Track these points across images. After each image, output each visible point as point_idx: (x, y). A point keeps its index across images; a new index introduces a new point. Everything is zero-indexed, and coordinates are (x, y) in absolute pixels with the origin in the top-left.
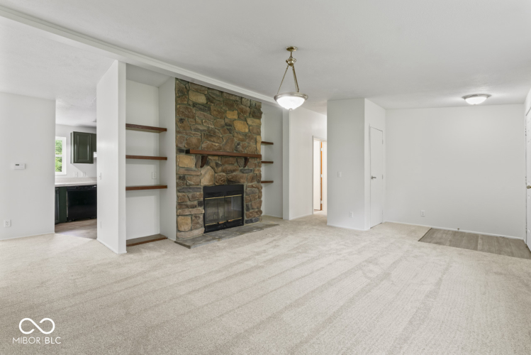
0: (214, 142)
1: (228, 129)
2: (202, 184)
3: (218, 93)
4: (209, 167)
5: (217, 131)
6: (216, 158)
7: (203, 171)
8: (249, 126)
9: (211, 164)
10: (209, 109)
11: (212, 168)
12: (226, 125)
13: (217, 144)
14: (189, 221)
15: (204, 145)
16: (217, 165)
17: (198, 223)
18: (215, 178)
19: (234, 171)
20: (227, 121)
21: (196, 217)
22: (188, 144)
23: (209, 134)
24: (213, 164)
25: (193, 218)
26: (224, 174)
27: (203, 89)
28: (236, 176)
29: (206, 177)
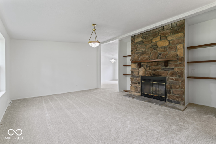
0: (144, 56)
1: (153, 48)
2: (139, 75)
3: (148, 33)
4: (143, 68)
5: (147, 51)
6: (146, 63)
7: (140, 69)
8: (169, 41)
9: (144, 66)
10: (143, 42)
11: (145, 68)
12: (152, 46)
13: (146, 57)
14: (134, 88)
15: (140, 58)
16: (147, 67)
17: (137, 90)
18: (146, 73)
19: (157, 69)
20: (152, 44)
21: (137, 88)
22: (134, 59)
23: (142, 53)
24: (145, 66)
25: (136, 88)
26: (151, 71)
27: (140, 35)
28: (158, 72)
29: (141, 72)
